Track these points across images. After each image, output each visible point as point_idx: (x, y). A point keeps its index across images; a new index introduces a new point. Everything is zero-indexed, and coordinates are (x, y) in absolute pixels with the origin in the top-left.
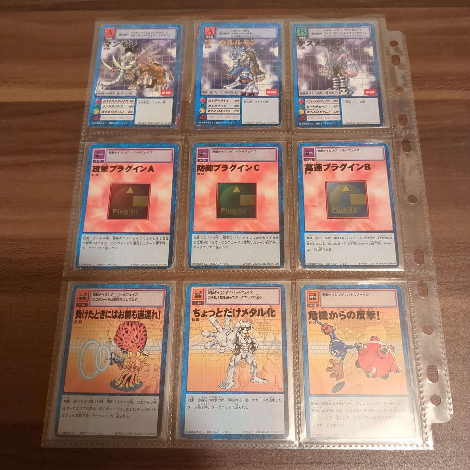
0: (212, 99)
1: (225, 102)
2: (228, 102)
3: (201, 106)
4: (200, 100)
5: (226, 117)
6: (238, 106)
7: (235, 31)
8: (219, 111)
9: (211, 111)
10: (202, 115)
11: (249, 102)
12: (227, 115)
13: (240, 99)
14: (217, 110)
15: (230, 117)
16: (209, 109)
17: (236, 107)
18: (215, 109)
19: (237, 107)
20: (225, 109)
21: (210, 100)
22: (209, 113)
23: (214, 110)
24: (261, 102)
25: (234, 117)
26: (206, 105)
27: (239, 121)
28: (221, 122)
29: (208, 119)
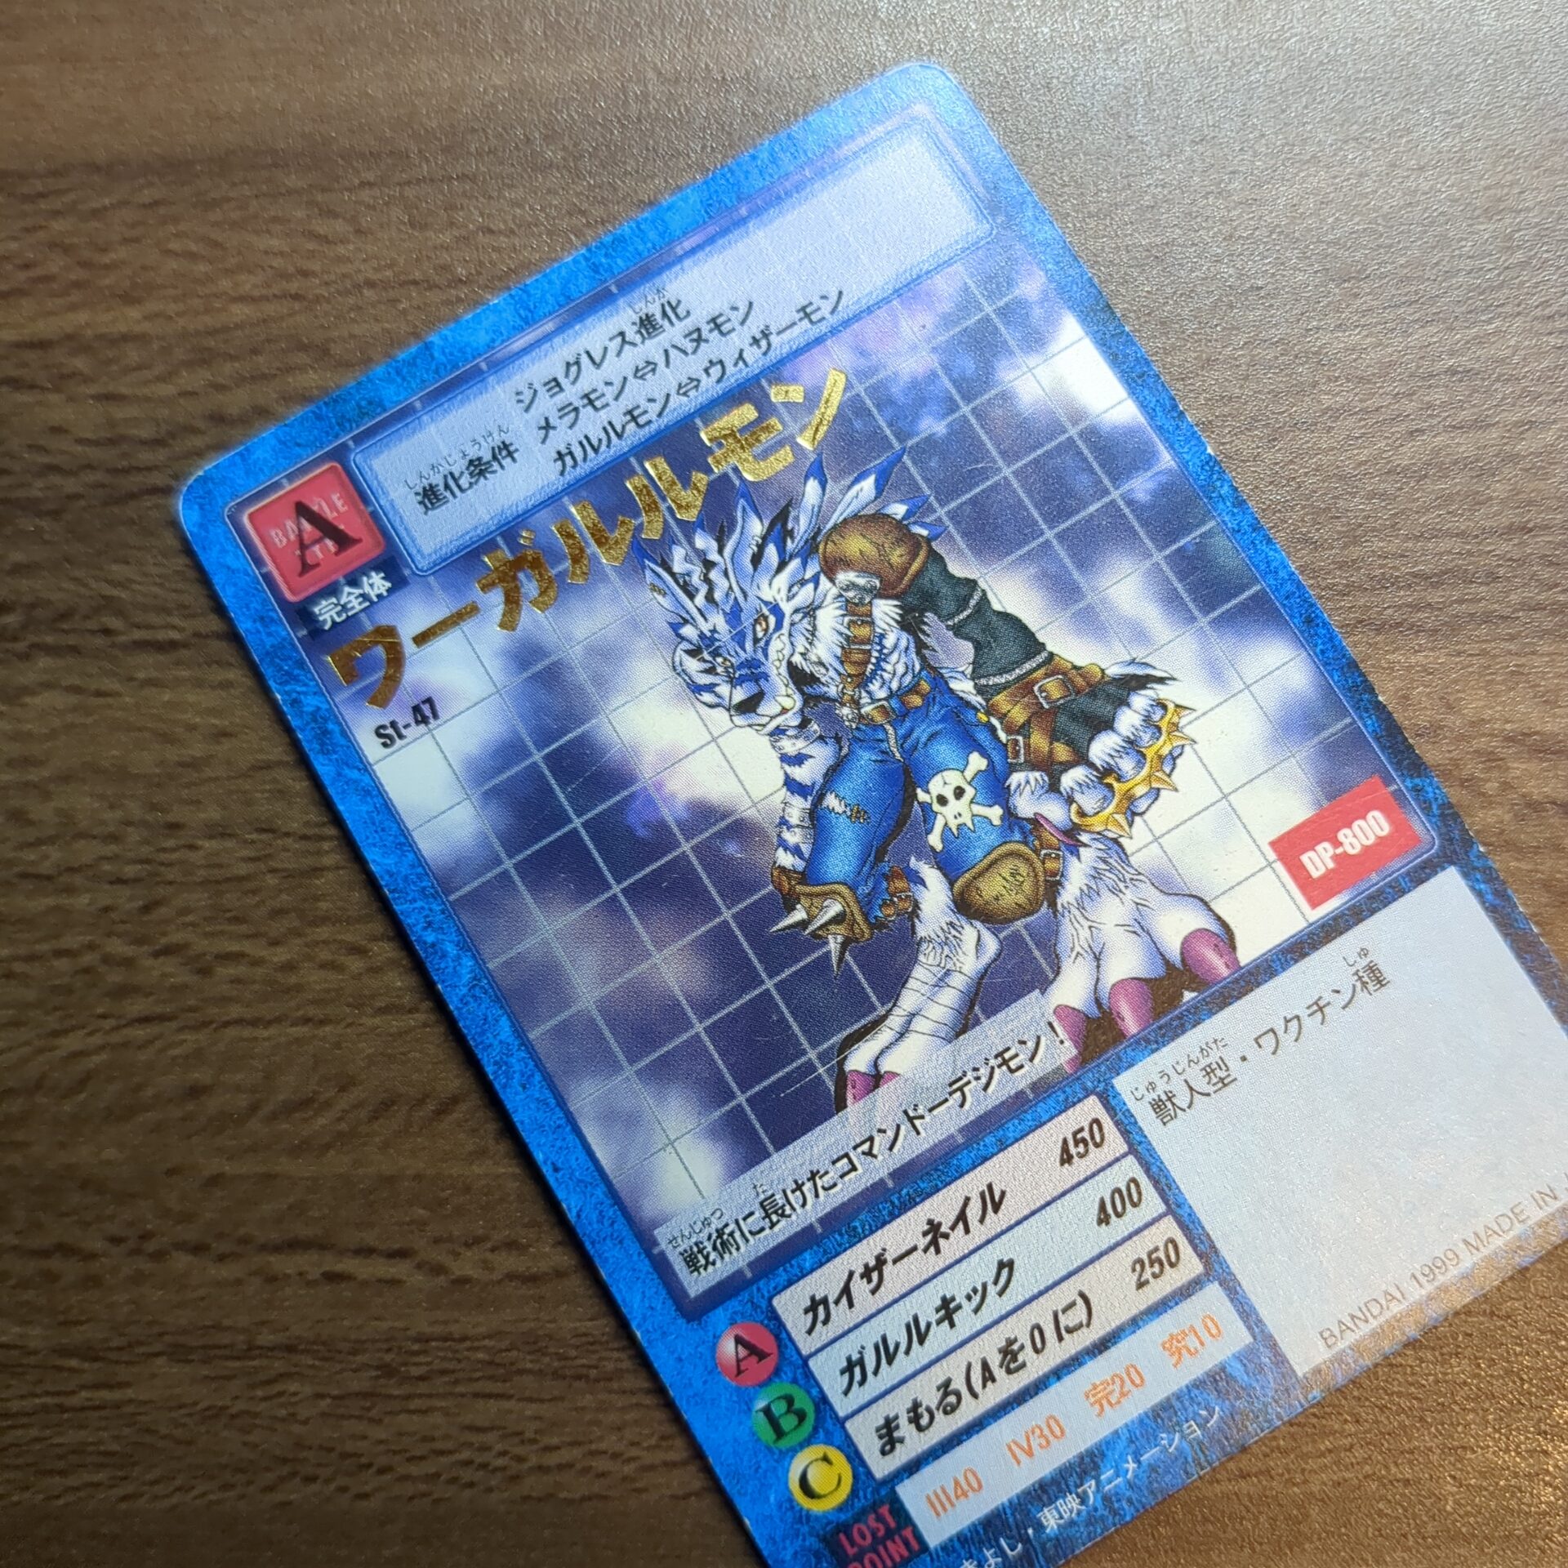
0: (826, 1280)
1: (979, 1233)
2: (1009, 1212)
3: (779, 1433)
4: (714, 1365)
5: (1100, 1398)
6: (1127, 1197)
7: (555, 385)
8: (988, 1376)
9: (906, 1429)
10: (844, 1528)
11: (1200, 1084)
12: (1095, 1370)
13: (1091, 1108)
14: (953, 1369)
15: (1133, 1376)
16: (876, 1416)
17: (1119, 1227)
18: (938, 1374)
19: (1134, 1218)
20: (1030, 1316)
21: (816, 1306)
22: (902, 1456)
23: (931, 1398)
24: (1319, 1007)
25: (1175, 1347)
26: (807, 1378)
27: (1246, 1357)
28: (1090, 1486)
29: (933, 1540)
